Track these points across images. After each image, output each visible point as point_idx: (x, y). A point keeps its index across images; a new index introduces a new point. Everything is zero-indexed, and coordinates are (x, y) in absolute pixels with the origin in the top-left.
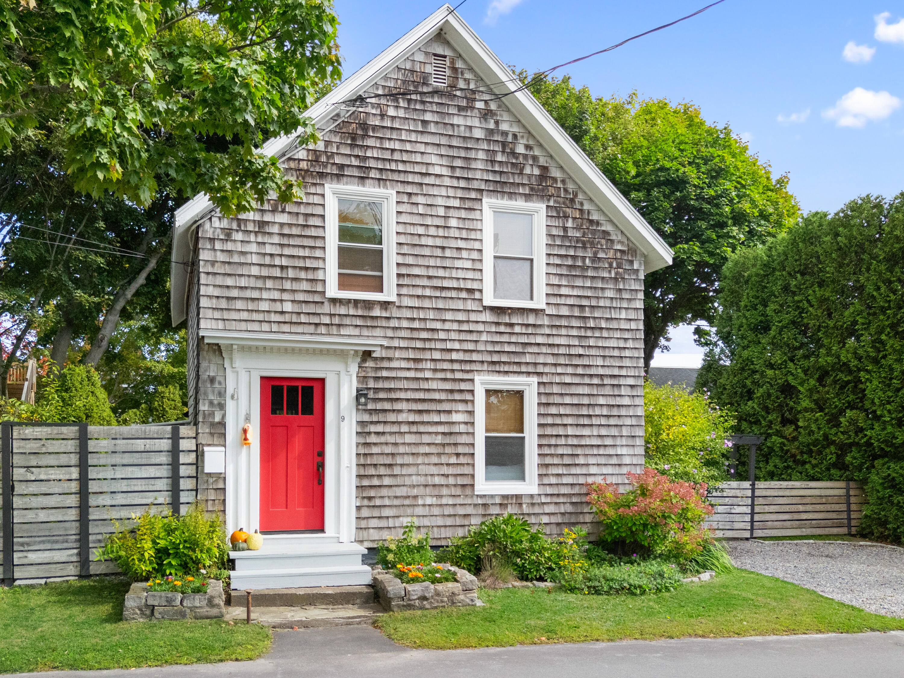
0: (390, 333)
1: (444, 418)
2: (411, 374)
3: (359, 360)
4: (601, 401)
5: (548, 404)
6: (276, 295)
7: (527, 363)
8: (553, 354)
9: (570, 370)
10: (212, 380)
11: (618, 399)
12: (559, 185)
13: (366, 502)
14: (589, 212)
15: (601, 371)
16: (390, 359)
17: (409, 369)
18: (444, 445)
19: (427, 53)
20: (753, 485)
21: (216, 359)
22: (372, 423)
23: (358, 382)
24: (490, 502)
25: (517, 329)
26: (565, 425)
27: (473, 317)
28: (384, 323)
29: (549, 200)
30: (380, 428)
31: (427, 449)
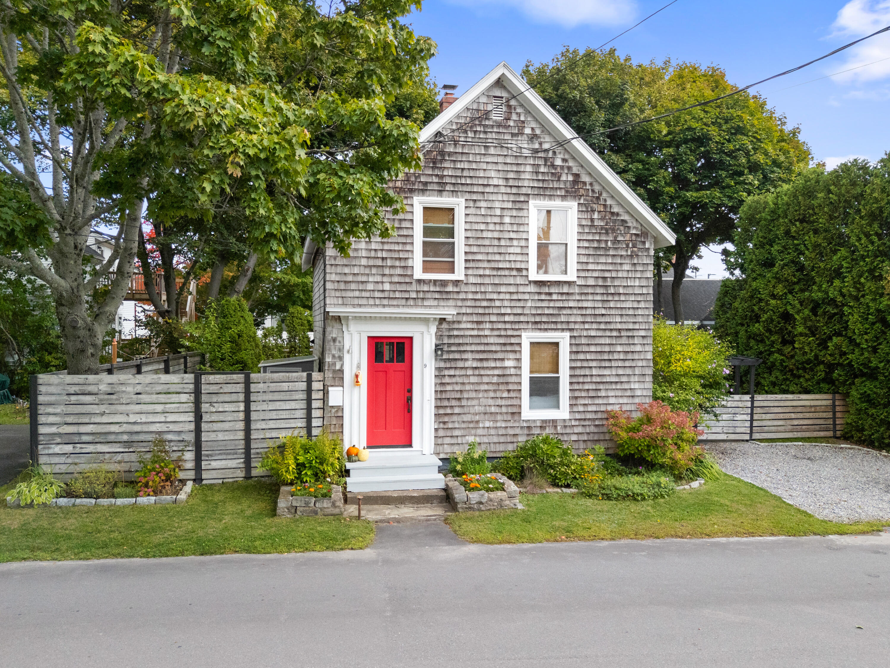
0: (460, 303)
1: (499, 364)
2: (475, 333)
3: (437, 323)
4: (619, 348)
5: (578, 352)
6: (379, 279)
7: (562, 322)
8: (582, 315)
9: (594, 326)
10: (334, 340)
11: (632, 346)
12: (588, 187)
13: (442, 426)
14: (611, 207)
15: (619, 326)
16: (459, 322)
17: (473, 329)
18: (498, 384)
19: (488, 96)
20: (752, 398)
21: (337, 325)
22: (446, 368)
23: (436, 339)
24: (533, 425)
25: (555, 297)
26: (591, 367)
27: (521, 289)
28: (455, 296)
29: (580, 199)
30: (452, 372)
31: (486, 387)
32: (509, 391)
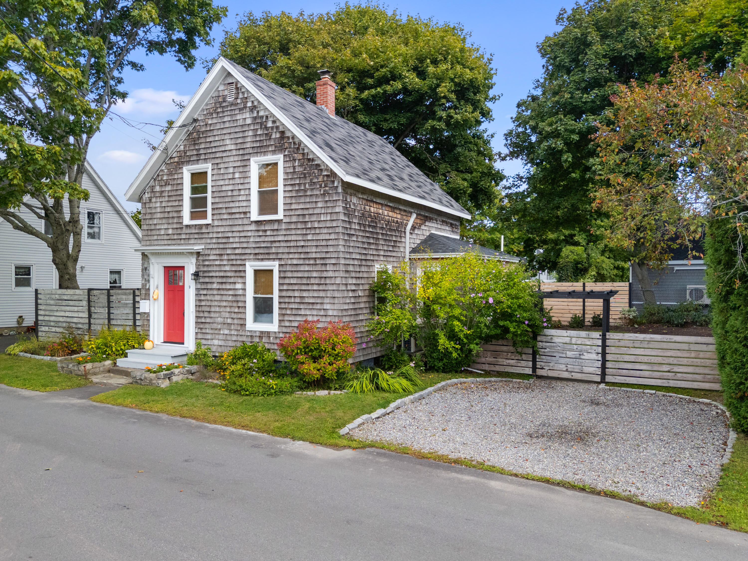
0: (209, 241)
1: (231, 287)
2: (218, 263)
3: (196, 256)
4: (315, 274)
5: (285, 278)
7: (273, 253)
8: (288, 247)
9: (297, 256)
10: (146, 269)
12: (291, 140)
13: (199, 330)
14: (307, 154)
15: (314, 256)
16: (209, 255)
17: (217, 260)
21: (147, 259)
22: (202, 289)
23: (196, 268)
24: (254, 335)
25: (268, 233)
26: (294, 290)
27: (246, 228)
28: (206, 236)
29: (285, 152)
30: (205, 292)
32: (239, 307)
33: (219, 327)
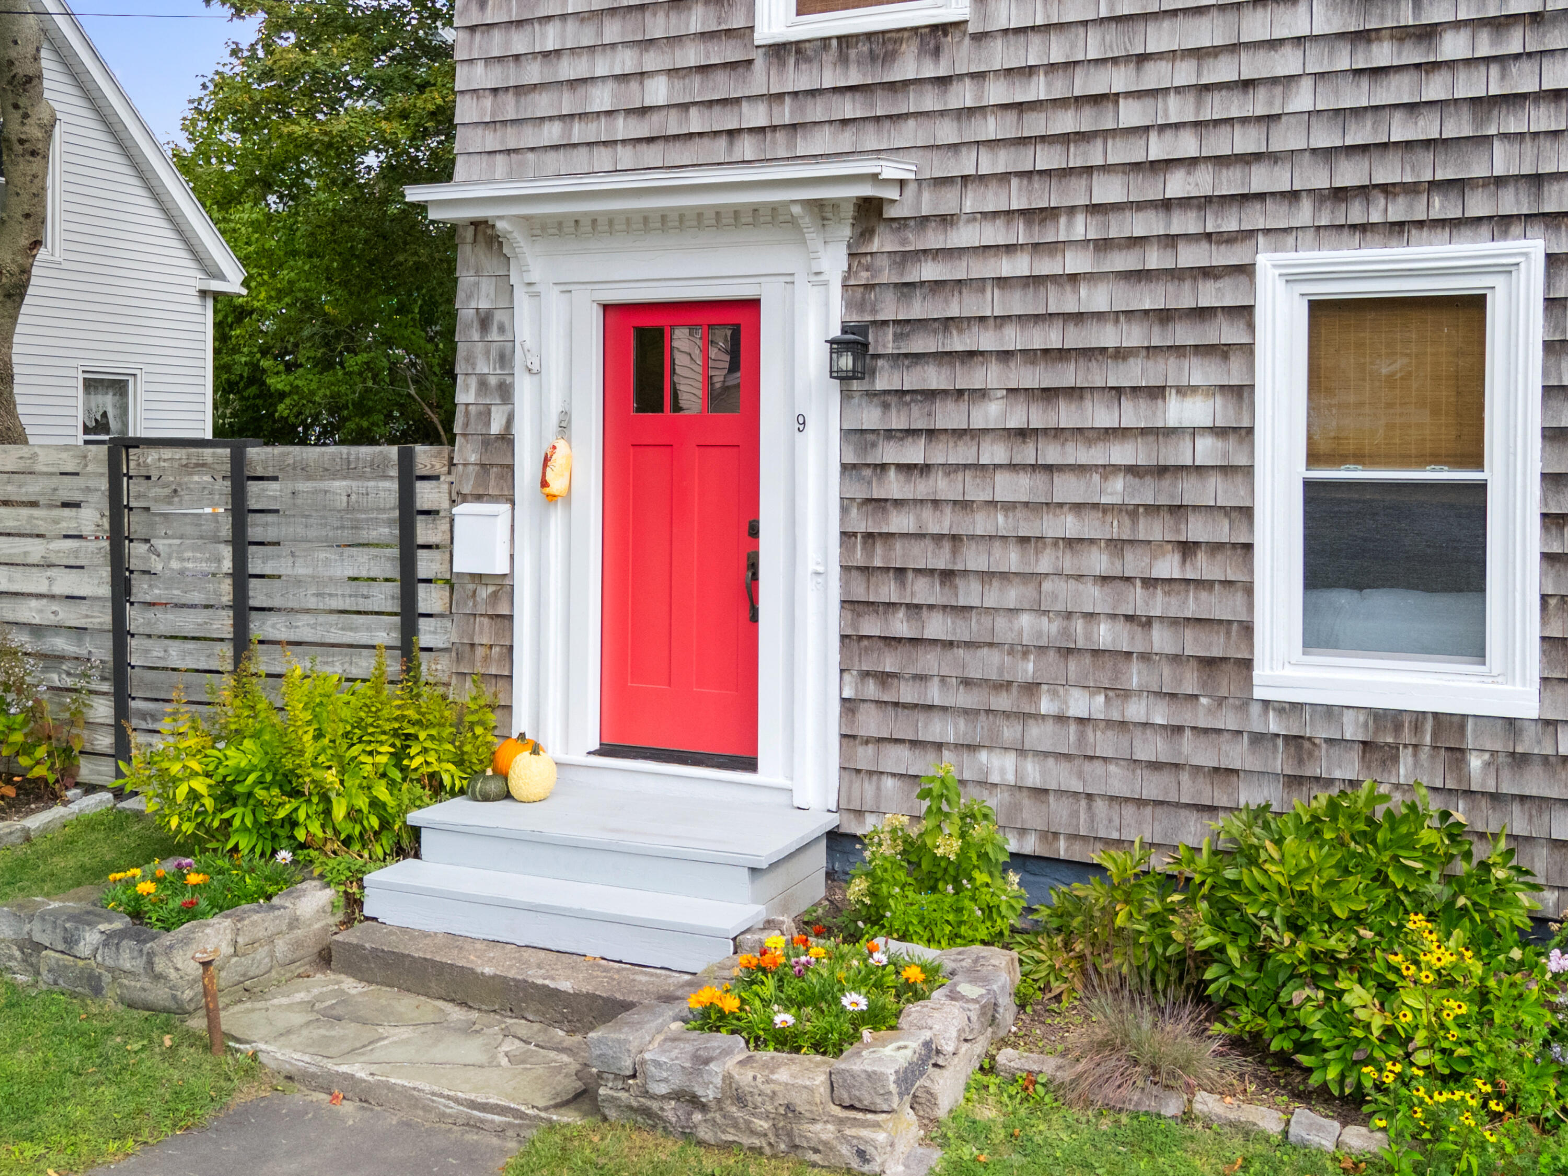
1: (1134, 414)
6: (629, 61)
7: (1499, 181)
10: (485, 321)
13: (871, 689)
17: (1010, 249)
18: (1133, 512)
21: (490, 263)
22: (889, 434)
23: (849, 304)
24: (1319, 732)
30: (914, 453)
32: (1187, 549)
33: (1028, 669)
